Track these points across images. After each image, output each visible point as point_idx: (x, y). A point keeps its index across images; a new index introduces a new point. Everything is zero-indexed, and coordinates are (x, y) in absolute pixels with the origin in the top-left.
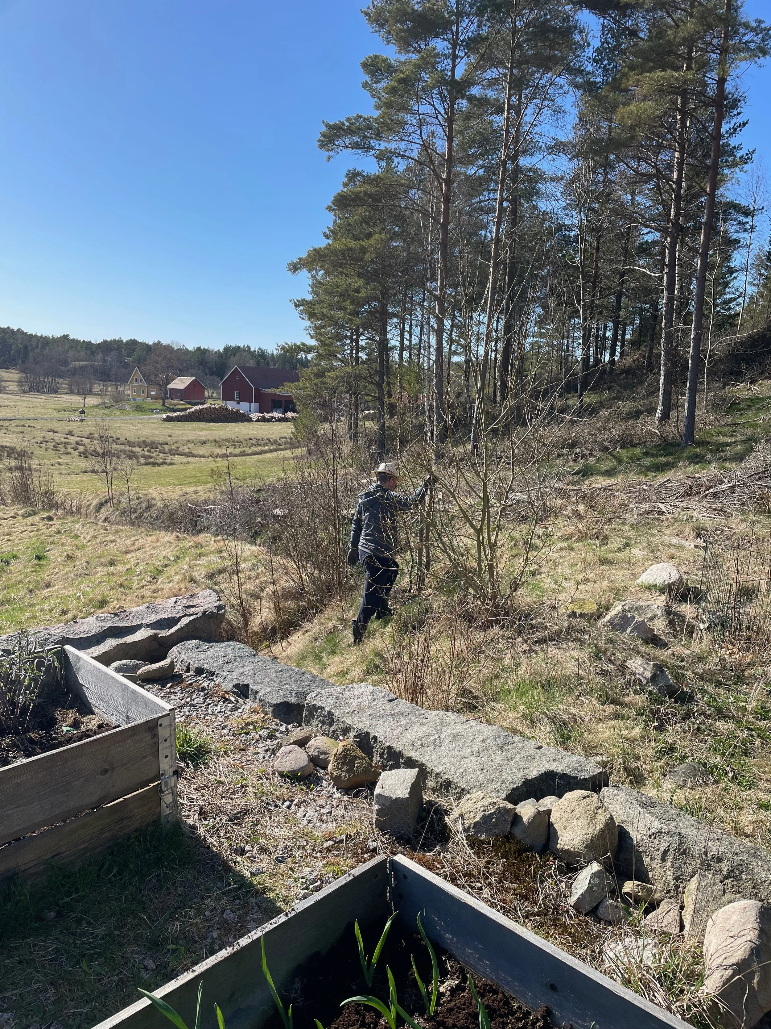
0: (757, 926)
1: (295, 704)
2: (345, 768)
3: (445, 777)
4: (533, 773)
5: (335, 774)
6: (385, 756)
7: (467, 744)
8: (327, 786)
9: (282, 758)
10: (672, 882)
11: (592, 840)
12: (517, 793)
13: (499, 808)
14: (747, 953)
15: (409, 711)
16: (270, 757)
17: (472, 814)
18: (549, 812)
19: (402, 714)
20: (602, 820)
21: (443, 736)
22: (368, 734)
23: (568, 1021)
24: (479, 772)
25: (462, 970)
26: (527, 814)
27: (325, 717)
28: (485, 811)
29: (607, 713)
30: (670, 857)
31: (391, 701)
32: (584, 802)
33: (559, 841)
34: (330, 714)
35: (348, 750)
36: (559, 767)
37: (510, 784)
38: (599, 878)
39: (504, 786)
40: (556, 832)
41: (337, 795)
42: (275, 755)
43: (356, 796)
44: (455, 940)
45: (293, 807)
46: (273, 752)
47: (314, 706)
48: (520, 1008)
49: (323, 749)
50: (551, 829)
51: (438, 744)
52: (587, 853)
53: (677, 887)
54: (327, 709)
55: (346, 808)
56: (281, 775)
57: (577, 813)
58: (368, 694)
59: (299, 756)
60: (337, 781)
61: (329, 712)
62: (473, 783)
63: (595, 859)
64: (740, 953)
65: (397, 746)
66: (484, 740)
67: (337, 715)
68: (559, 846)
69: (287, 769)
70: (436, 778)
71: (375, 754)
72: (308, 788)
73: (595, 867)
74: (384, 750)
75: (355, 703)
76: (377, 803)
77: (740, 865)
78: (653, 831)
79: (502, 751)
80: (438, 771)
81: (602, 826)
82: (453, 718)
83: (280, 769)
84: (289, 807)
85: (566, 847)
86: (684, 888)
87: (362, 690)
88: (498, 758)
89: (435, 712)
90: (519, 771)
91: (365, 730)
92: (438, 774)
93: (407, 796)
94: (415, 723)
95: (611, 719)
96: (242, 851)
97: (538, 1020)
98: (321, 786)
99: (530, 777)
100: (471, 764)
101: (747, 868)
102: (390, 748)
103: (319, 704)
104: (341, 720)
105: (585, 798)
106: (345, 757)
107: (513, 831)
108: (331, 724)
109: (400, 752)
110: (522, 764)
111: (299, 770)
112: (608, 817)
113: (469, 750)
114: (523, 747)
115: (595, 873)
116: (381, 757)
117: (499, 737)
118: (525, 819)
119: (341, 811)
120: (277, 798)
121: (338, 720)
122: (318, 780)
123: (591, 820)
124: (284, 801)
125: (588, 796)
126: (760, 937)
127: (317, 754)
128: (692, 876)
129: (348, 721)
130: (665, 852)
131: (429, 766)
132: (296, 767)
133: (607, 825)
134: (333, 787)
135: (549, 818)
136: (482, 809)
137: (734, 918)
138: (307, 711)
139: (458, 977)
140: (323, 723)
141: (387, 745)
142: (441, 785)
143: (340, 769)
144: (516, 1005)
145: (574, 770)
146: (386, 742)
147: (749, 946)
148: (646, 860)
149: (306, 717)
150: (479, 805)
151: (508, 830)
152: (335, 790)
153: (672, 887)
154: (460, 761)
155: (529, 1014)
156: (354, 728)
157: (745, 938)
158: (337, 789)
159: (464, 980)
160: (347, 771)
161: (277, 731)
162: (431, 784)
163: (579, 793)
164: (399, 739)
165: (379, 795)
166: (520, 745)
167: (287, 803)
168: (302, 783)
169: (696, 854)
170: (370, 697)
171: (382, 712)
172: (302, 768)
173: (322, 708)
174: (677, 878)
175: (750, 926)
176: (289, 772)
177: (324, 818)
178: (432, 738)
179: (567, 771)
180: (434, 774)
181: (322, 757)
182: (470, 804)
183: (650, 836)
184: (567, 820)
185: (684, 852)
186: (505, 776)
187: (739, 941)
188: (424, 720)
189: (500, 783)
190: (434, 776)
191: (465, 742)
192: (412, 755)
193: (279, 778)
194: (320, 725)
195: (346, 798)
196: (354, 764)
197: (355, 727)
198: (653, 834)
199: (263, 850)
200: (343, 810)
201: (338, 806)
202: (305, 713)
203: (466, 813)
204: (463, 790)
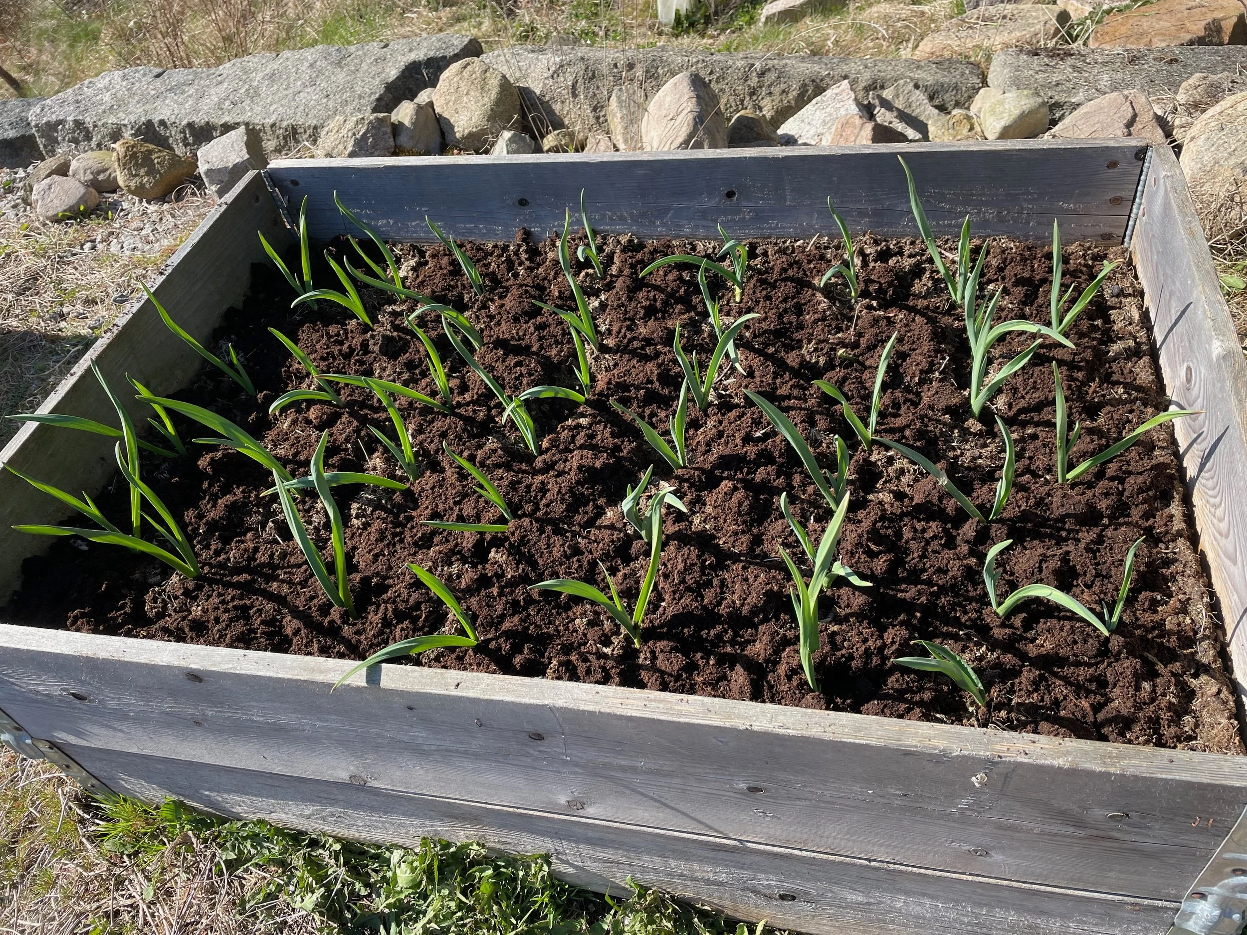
0: (692, 94)
1: (17, 138)
2: (142, 172)
3: (284, 124)
4: (393, 73)
5: (132, 184)
6: (191, 140)
7: (292, 78)
8: (131, 204)
9: (43, 199)
10: (591, 115)
11: (492, 110)
12: (383, 103)
13: (371, 122)
14: (692, 125)
15: (191, 77)
16: (25, 210)
17: (341, 147)
18: (431, 104)
19: (184, 84)
20: (494, 83)
21: (255, 83)
22: (149, 124)
23: (551, 229)
24: (325, 100)
25: (414, 247)
26: (406, 115)
27: (74, 132)
28: (354, 134)
29: (444, 19)
30: (581, 89)
31: (158, 76)
32: (465, 74)
33: (456, 129)
34: (78, 124)
35: (133, 147)
36: (420, 55)
37: (370, 96)
38: (515, 142)
39: (363, 101)
40: (447, 121)
41: (152, 208)
42: (30, 205)
43: (179, 198)
44: (391, 222)
45: (100, 247)
46: (26, 201)
47: (48, 123)
48: (495, 246)
49: (96, 166)
50: (442, 121)
51: (254, 94)
52: (493, 126)
53: (598, 118)
54: (70, 118)
55: (173, 216)
56: (57, 220)
57: (463, 89)
58: (119, 80)
59: (66, 186)
60: (140, 192)
61: (76, 122)
62: (323, 114)
63: (504, 128)
64: (684, 129)
65: (200, 119)
66: (311, 66)
67: (89, 120)
68: (458, 135)
69: (60, 209)
70: (274, 132)
71: (175, 146)
72: (106, 219)
73: (507, 135)
74: (184, 132)
75: (107, 97)
76: (211, 183)
77: (654, 60)
78: (553, 69)
79: (342, 67)
80: (271, 121)
81: (497, 89)
82: (256, 60)
83: (50, 214)
84: (94, 248)
85: (466, 132)
86: (604, 116)
87: (107, 79)
88: (341, 76)
89: (228, 65)
90: (373, 78)
91: (143, 119)
92: (273, 125)
93: (247, 156)
94: (208, 86)
95: (452, 25)
96: (62, 316)
97: (519, 246)
98: (122, 210)
99: (390, 80)
100: (310, 96)
101: (662, 61)
102: (190, 125)
103: (54, 118)
104: (100, 123)
105: (465, 67)
106: (134, 156)
107: (398, 143)
108: (89, 138)
109: (208, 123)
110: (374, 70)
111: (78, 204)
112: (499, 77)
113: (299, 83)
114: (365, 54)
115: (509, 140)
116: (186, 145)
117: (330, 54)
118: (407, 122)
119: (169, 221)
120: (70, 245)
121: (95, 126)
122: (114, 206)
123: (482, 89)
124: (82, 246)
125: (468, 64)
126: (699, 104)
127: (91, 177)
128: (609, 98)
129: (112, 120)
130: (574, 86)
131: (256, 121)
132: (72, 201)
133: (501, 86)
134: (141, 201)
135: (434, 110)
136: (350, 134)
137: (668, 99)
138: (42, 136)
139: (414, 256)
140: (76, 141)
141: (184, 122)
142: (285, 138)
143: (136, 176)
144: (490, 245)
145: (438, 50)
146: (181, 120)
147: (691, 116)
148: (557, 107)
149: (45, 146)
150: (344, 132)
151: (392, 143)
152: (145, 204)
153: (592, 121)
154: (294, 100)
155: (508, 246)
156: (125, 125)
157: (685, 112)
158: (149, 202)
159: (422, 254)
160: (148, 174)
161: (14, 181)
162: (269, 145)
163: (455, 67)
164: (196, 111)
165: (209, 172)
166: (361, 53)
167: (88, 245)
168: (93, 216)
169: (605, 71)
170: (124, 83)
171: (153, 93)
172: (82, 200)
173: (60, 122)
174: (595, 109)
175: (686, 97)
176: (65, 211)
177: (151, 238)
178: (242, 91)
179: (431, 54)
180: (268, 129)
181: (101, 177)
182: (332, 136)
183: (552, 76)
184: (455, 101)
185: (594, 76)
186: (358, 90)
187: (680, 119)
188: (219, 79)
189: (357, 101)
190: (269, 132)
191: (288, 77)
192: (226, 118)
193: (56, 225)
194: (74, 145)
195: (166, 206)
196: (153, 161)
197: (126, 122)
198: (555, 72)
199: (90, 302)
200: (171, 219)
201: (161, 219)
202: (41, 142)
203: (333, 149)
204: (315, 128)
